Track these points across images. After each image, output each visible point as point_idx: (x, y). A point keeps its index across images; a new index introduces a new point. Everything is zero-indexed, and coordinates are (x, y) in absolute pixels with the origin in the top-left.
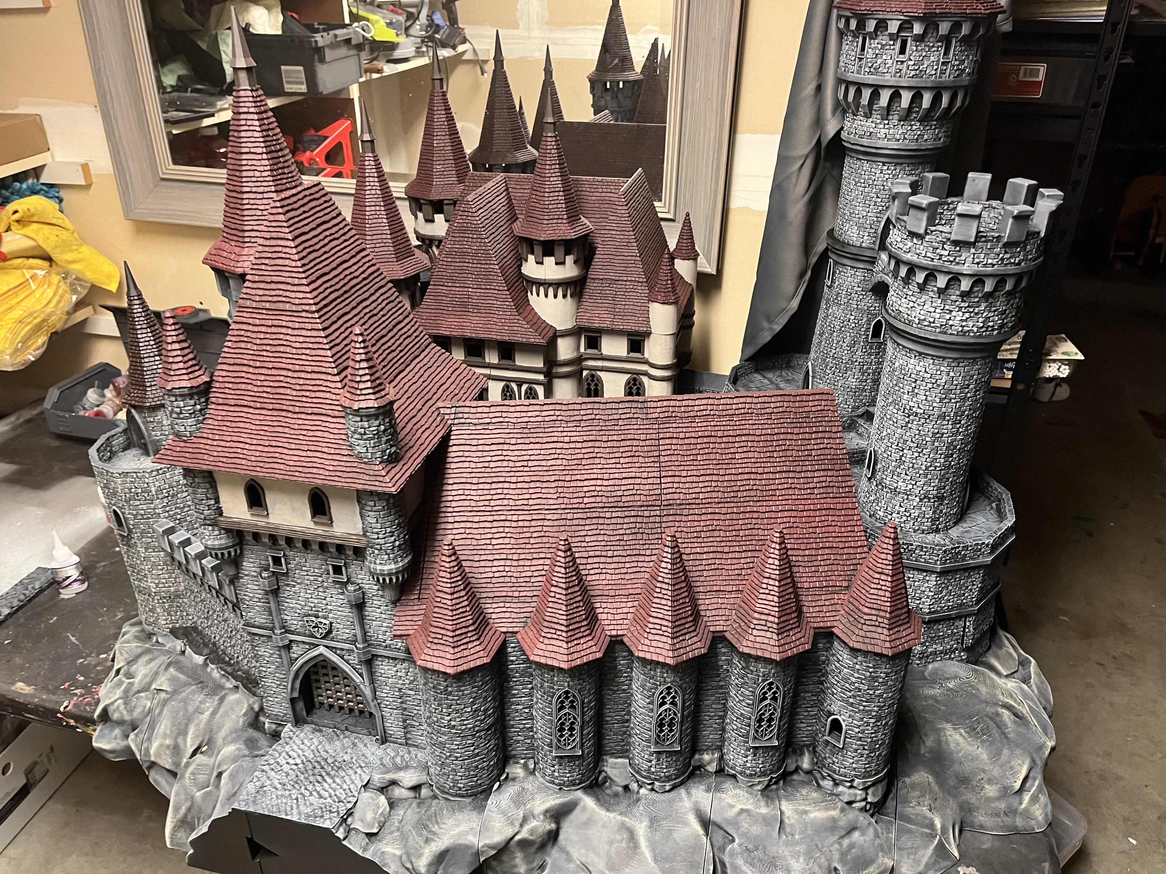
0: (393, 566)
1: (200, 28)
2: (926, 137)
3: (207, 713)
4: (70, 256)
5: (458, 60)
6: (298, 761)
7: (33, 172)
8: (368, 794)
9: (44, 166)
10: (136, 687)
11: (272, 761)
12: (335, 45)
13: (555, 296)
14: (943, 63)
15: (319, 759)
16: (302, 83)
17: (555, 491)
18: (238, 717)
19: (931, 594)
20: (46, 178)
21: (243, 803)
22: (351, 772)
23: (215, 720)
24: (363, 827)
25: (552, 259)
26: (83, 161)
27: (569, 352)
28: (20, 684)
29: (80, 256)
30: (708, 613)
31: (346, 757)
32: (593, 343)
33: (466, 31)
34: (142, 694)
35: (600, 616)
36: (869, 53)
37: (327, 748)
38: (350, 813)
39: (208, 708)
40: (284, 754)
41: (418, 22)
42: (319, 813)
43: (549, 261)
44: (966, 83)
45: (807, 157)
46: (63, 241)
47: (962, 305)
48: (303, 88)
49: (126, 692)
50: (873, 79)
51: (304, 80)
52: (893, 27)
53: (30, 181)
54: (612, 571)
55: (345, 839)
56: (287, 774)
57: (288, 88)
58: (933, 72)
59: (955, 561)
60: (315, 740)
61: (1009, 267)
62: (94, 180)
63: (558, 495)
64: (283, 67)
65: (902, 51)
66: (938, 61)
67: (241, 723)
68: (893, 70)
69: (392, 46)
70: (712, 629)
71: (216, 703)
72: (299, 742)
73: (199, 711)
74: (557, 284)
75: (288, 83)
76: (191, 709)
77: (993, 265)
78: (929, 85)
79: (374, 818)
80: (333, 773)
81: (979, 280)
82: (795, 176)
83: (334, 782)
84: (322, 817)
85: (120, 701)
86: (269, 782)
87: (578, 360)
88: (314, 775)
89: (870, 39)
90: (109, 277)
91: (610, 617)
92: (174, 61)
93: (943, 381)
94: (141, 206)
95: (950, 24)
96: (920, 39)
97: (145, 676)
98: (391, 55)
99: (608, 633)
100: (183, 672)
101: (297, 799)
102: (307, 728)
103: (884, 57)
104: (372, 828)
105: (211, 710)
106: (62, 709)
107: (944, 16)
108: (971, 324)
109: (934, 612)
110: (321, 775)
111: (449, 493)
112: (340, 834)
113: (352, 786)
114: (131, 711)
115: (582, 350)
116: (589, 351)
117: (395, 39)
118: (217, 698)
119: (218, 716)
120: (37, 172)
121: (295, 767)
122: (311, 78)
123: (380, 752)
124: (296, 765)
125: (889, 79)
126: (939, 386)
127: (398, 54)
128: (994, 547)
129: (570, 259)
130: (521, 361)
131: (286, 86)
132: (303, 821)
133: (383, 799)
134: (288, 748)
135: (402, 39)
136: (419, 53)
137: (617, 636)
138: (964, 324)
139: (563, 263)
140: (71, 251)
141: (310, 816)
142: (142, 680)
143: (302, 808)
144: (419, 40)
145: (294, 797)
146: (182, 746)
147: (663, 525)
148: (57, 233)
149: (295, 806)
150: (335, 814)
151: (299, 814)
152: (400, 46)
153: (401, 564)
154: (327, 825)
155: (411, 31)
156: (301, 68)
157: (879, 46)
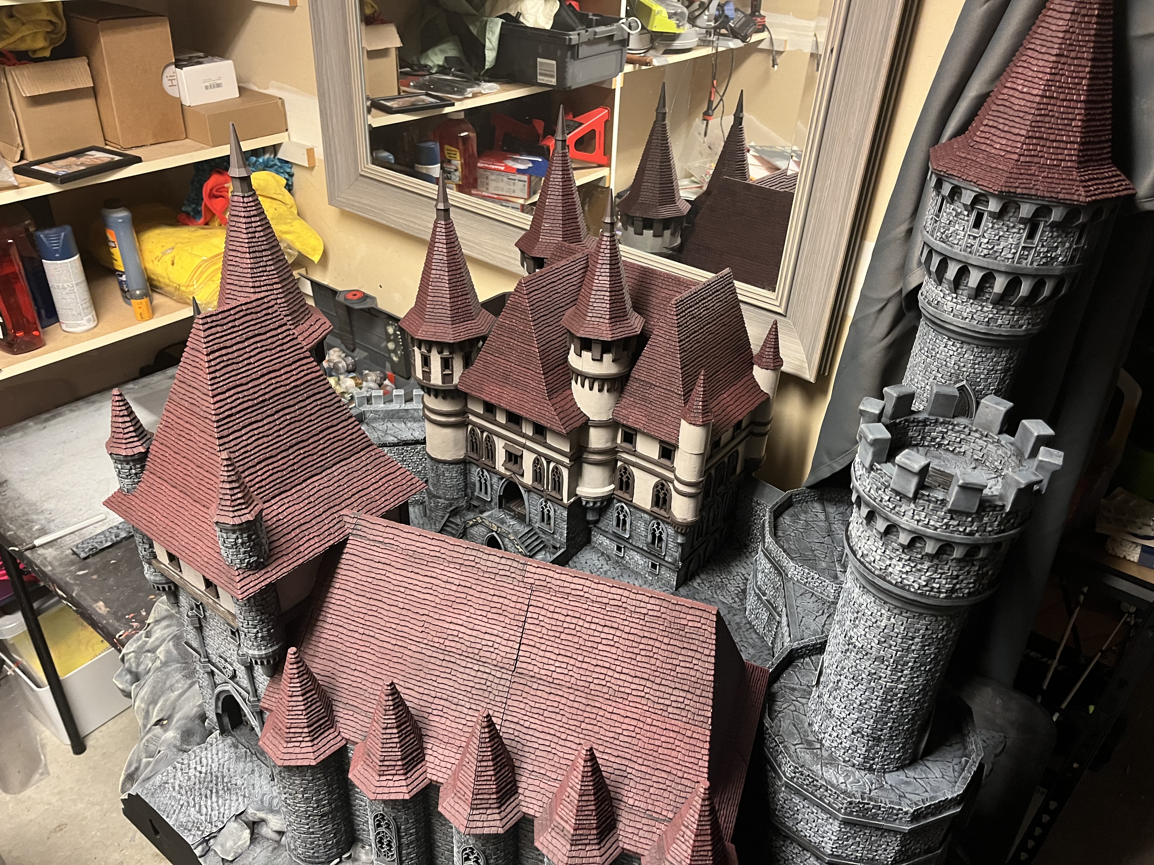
0: (256, 652)
1: (475, 13)
2: (1000, 322)
3: (176, 693)
4: (284, 228)
5: (752, 49)
6: (204, 770)
7: (272, 148)
8: (235, 825)
9: (281, 144)
10: (147, 647)
11: (186, 762)
12: (593, 42)
13: (591, 389)
14: (1024, 248)
15: (219, 774)
16: (552, 76)
17: (422, 624)
18: (194, 706)
19: (833, 837)
20: (281, 155)
21: (145, 792)
22: (234, 798)
23: (180, 701)
24: (222, 852)
25: (589, 354)
26: (310, 145)
27: (604, 441)
28: (101, 604)
29: (292, 229)
30: (527, 793)
31: (239, 782)
32: (629, 437)
33: (767, 19)
34: (149, 654)
35: (427, 758)
36: (944, 219)
37: (232, 766)
38: (213, 836)
39: (179, 688)
40: (198, 758)
41: (706, 12)
42: (190, 825)
43: (587, 355)
44: (1057, 273)
45: (889, 301)
46: (280, 214)
47: (903, 556)
48: (553, 81)
49: (141, 648)
50: (942, 247)
51: (555, 74)
52: (967, 197)
53: (267, 156)
54: (453, 718)
55: (200, 857)
56: (189, 779)
57: (541, 79)
58: (1010, 256)
59: (864, 817)
60: (227, 754)
61: (956, 535)
62: (317, 164)
63: (423, 629)
64: (539, 60)
65: (977, 225)
66: (1018, 244)
67: (194, 712)
68: (963, 243)
69: (674, 37)
70: (524, 810)
71: (186, 686)
72: (214, 751)
73: (172, 688)
74: (593, 379)
75: (541, 74)
76: (168, 684)
77: (936, 529)
78: (1003, 269)
79: (232, 848)
80: (221, 792)
81: (917, 539)
82: (873, 317)
83: (217, 802)
84: (190, 830)
85: (132, 654)
86: (172, 781)
87: (613, 452)
88: (207, 788)
89: (947, 202)
90: (314, 249)
91: (437, 762)
92: (448, 42)
93: (883, 624)
94: (343, 195)
95: (1034, 208)
96: (999, 216)
97: (157, 639)
98: (670, 45)
99: (429, 776)
100: (177, 649)
101: (182, 806)
102: (229, 740)
103: (957, 226)
104: (228, 855)
105: (180, 691)
106: (117, 636)
107: (1028, 197)
108: (912, 579)
109: (838, 856)
110: (211, 791)
111: (334, 596)
112: (198, 852)
113: (227, 812)
114: (138, 665)
115: (619, 441)
116: (624, 445)
117: (674, 30)
118: (189, 682)
119: (182, 698)
120: (275, 148)
121: (198, 774)
122: (561, 72)
123: (266, 788)
124: (201, 773)
125: (957, 251)
126: (878, 627)
127: (677, 44)
128: (916, 816)
129: (608, 358)
130: (550, 440)
131: (539, 77)
132: (175, 828)
133: (247, 833)
134: (203, 755)
135: (686, 29)
136: (704, 43)
137: (437, 782)
138: (904, 576)
139: (601, 360)
140: (285, 223)
141: (182, 826)
142: (154, 642)
143: (181, 815)
144: (704, 31)
145: (181, 803)
146: (151, 711)
147: (511, 691)
148: (275, 206)
149: (177, 811)
150: (200, 833)
151: (176, 820)
152: (681, 37)
153: (264, 652)
154: (189, 840)
155: (699, 22)
156: (554, 62)
157: (954, 214)
